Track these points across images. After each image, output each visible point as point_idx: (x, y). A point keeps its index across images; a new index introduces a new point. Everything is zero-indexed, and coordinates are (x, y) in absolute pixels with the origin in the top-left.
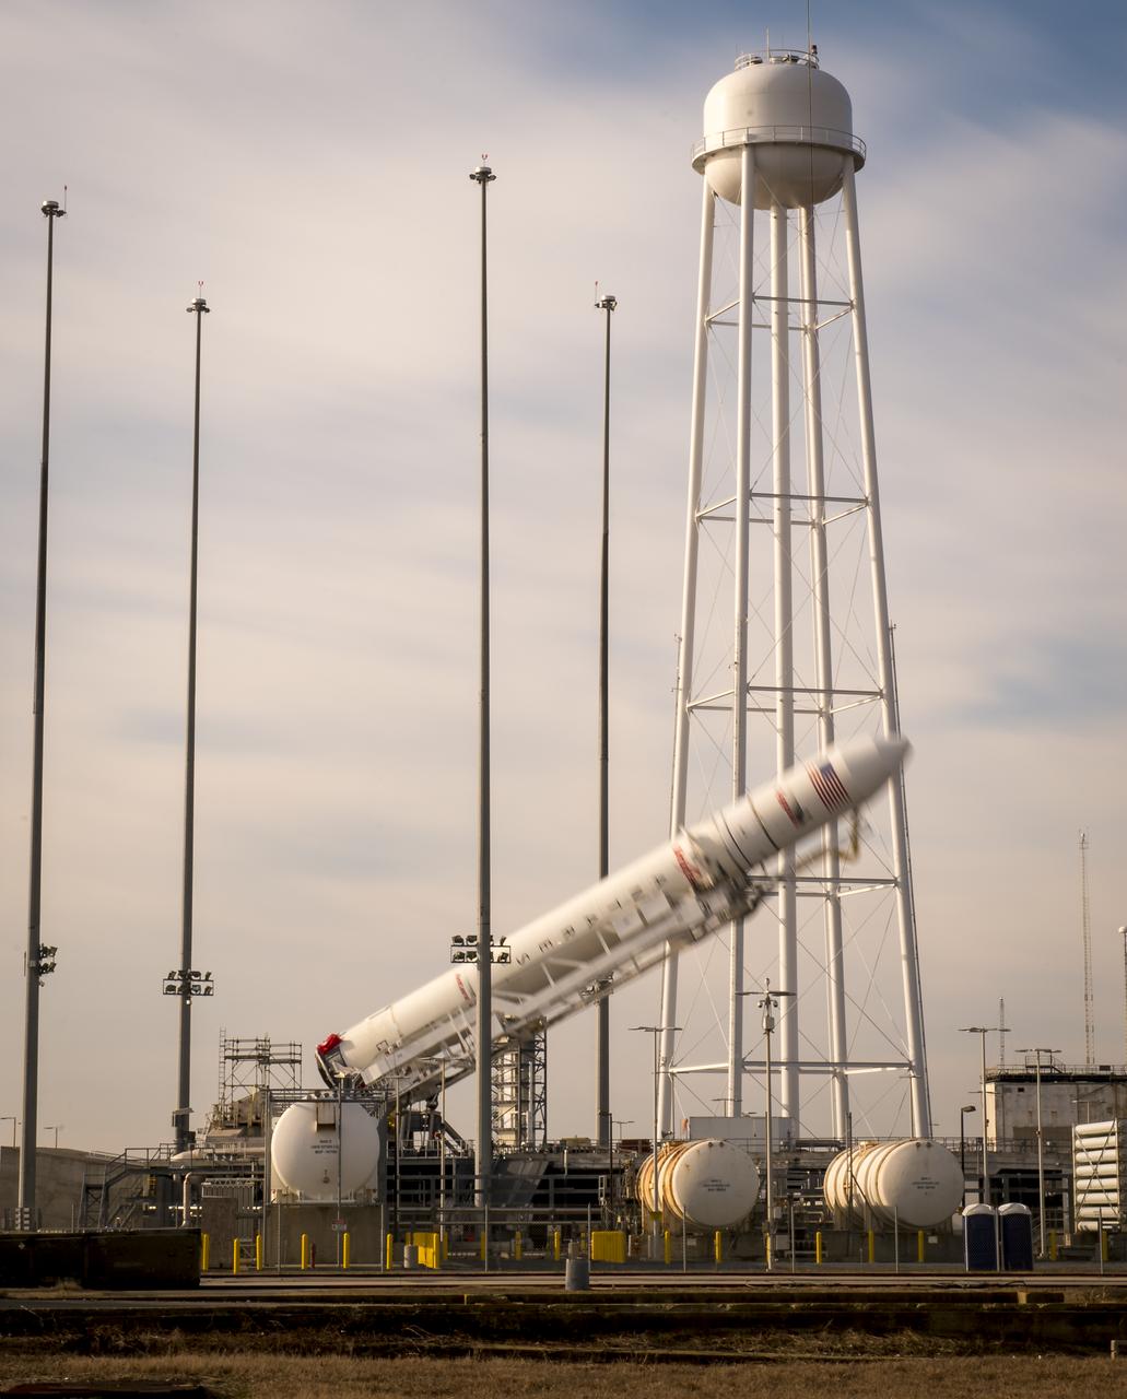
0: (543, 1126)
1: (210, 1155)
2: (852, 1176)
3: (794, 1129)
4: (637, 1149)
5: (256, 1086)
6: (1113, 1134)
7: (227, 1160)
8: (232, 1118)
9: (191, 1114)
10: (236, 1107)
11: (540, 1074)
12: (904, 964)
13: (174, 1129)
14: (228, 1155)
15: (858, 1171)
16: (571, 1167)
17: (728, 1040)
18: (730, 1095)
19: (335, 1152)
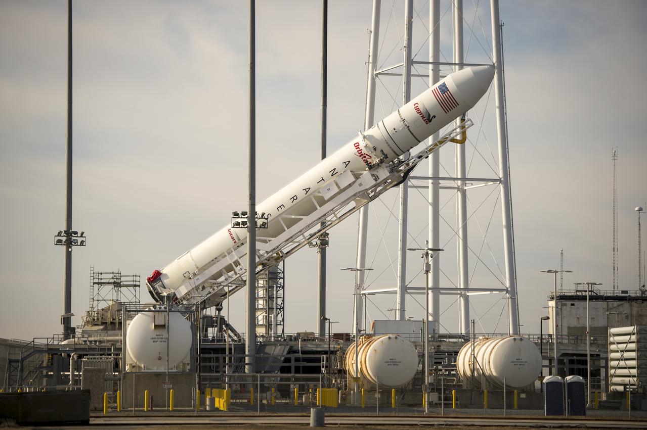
0: (282, 323)
1: (85, 341)
2: (474, 357)
3: (437, 328)
4: (342, 339)
5: (113, 300)
6: (634, 334)
7: (95, 344)
8: (98, 319)
9: (72, 317)
10: (101, 313)
11: (281, 292)
12: (505, 230)
13: (62, 326)
14: (96, 341)
15: (478, 354)
16: (303, 349)
17: (397, 273)
18: (398, 307)
19: (164, 341)
